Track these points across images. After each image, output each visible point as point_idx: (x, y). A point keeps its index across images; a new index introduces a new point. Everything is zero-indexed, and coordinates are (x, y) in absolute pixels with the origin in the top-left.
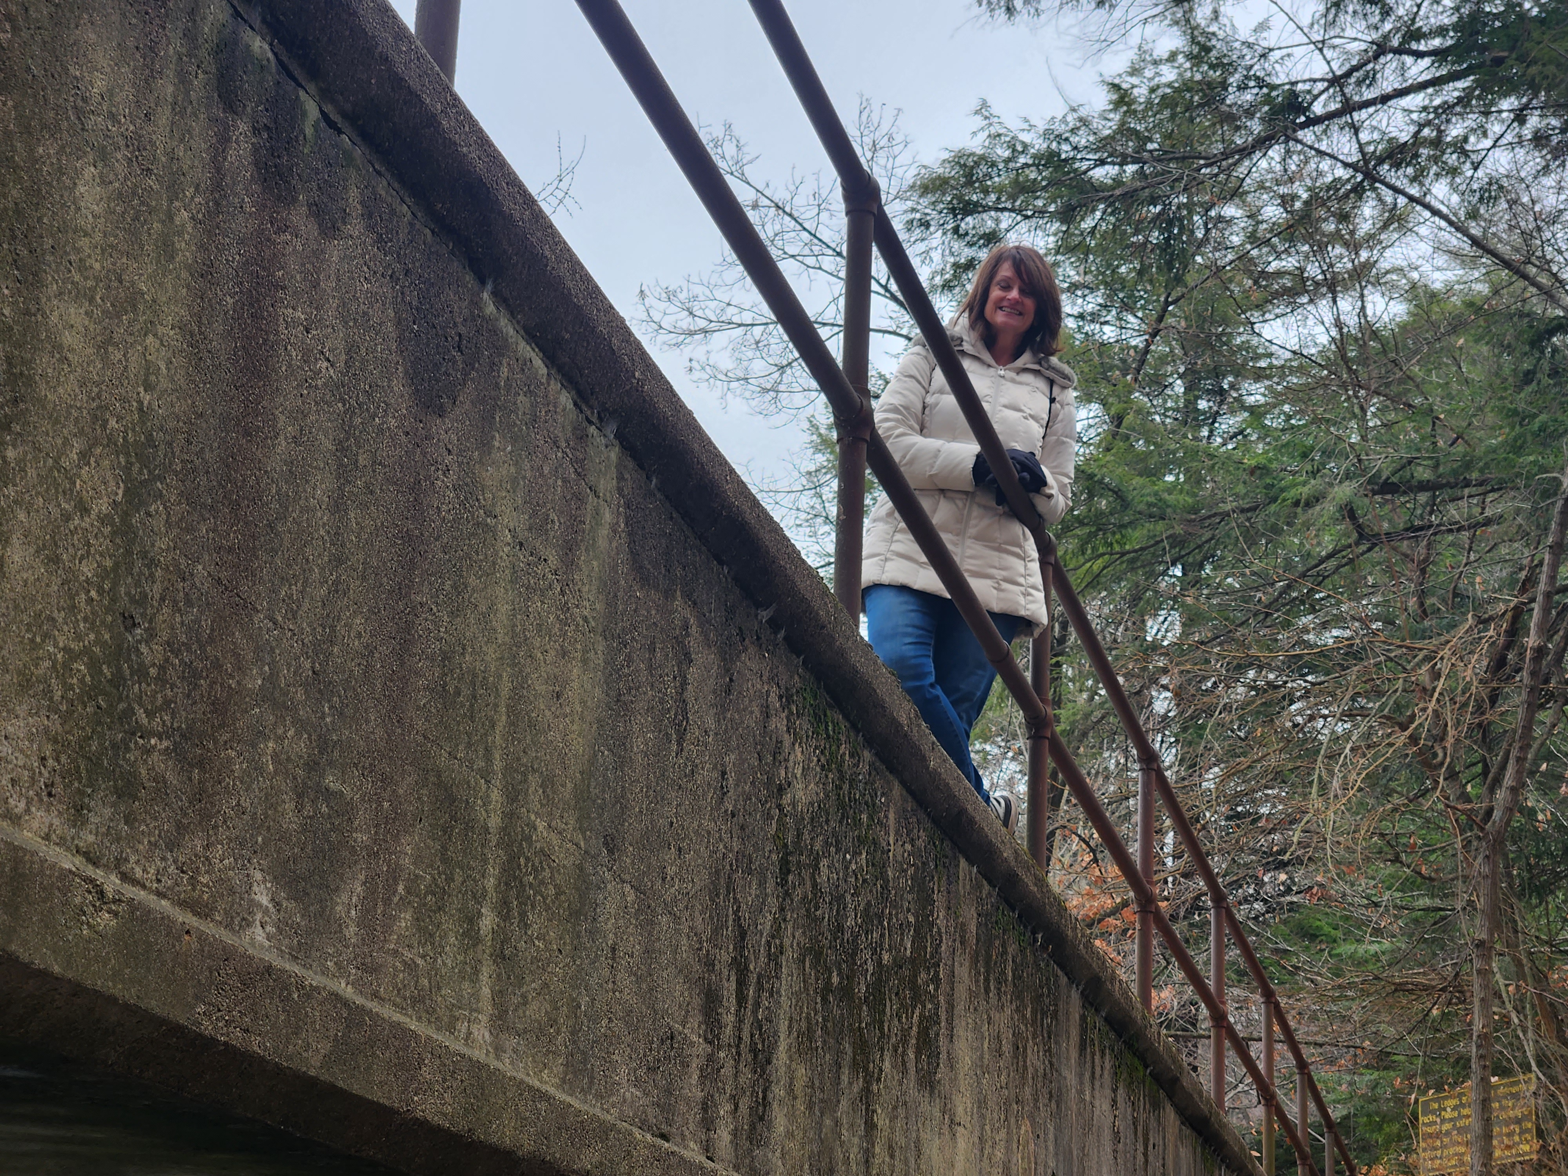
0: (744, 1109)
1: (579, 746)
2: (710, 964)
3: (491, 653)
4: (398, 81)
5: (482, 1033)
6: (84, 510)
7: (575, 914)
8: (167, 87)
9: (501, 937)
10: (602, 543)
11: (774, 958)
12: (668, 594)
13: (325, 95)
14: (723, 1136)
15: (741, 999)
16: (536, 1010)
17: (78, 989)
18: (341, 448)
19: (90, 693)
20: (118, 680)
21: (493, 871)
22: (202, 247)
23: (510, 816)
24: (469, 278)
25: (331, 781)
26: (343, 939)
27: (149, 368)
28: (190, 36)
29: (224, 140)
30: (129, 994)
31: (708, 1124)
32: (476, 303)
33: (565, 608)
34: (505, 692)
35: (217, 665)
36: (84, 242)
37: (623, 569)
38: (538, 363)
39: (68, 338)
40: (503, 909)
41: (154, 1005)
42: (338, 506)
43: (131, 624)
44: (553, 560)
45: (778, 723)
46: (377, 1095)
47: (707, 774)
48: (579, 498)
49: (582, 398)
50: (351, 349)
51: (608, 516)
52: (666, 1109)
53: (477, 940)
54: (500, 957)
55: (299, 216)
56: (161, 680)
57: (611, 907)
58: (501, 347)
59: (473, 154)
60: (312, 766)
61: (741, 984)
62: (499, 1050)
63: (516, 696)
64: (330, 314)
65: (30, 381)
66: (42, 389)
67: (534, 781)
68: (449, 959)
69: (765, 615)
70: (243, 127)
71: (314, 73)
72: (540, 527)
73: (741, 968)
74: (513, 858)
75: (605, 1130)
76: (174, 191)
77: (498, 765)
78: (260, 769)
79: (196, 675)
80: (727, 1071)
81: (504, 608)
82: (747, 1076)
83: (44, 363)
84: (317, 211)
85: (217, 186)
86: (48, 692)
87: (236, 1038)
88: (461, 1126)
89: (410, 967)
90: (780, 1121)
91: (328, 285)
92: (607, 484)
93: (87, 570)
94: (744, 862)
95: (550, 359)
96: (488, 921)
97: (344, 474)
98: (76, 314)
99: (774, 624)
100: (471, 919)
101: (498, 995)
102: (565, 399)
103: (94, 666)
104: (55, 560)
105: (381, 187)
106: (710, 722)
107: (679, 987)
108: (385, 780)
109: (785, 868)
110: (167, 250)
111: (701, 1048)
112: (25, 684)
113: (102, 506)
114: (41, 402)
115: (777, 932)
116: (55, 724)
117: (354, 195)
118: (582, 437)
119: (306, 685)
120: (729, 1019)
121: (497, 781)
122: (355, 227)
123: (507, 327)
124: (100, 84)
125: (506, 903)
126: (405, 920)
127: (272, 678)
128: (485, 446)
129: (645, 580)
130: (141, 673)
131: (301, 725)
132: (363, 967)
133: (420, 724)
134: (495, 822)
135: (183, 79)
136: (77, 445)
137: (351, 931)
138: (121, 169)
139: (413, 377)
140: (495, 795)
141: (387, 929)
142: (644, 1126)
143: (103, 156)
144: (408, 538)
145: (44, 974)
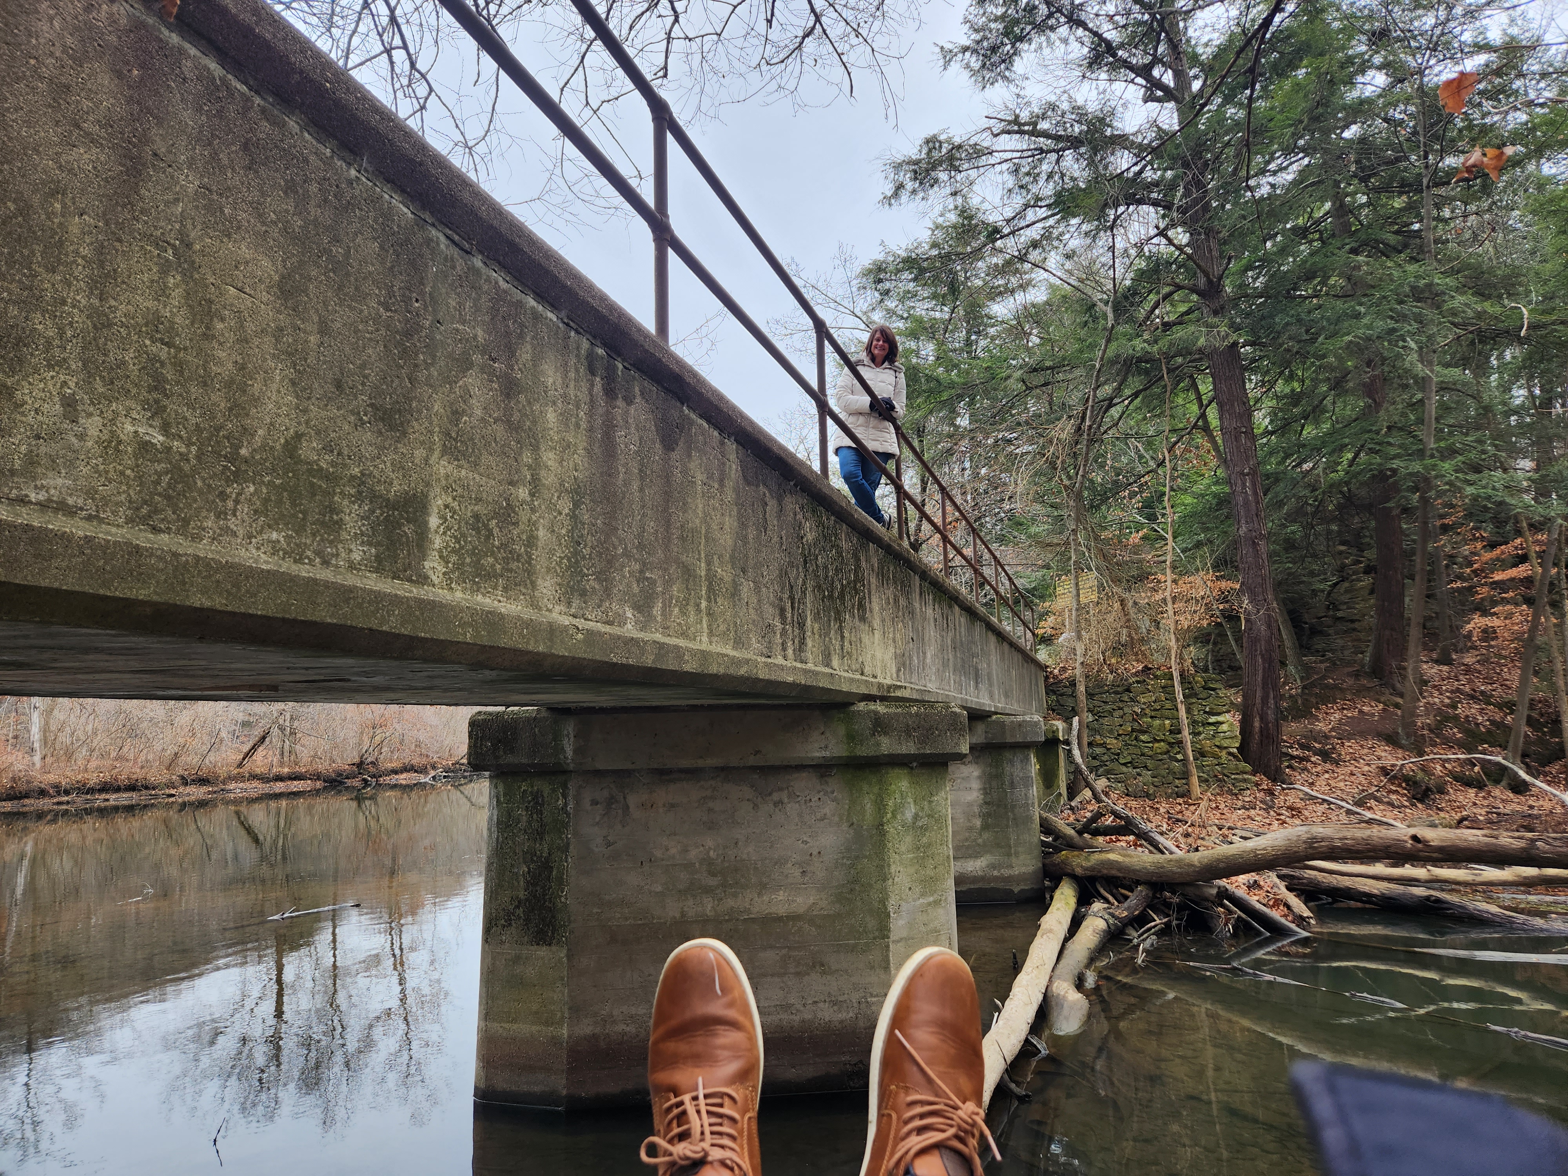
0: (796, 642)
1: (730, 542)
2: (781, 599)
3: (697, 521)
4: (647, 351)
5: (705, 639)
6: (561, 514)
7: (733, 595)
8: (572, 375)
9: (709, 608)
10: (733, 476)
11: (804, 593)
12: (758, 486)
13: (624, 360)
14: (790, 652)
15: (793, 608)
16: (723, 628)
17: (574, 658)
18: (641, 471)
19: (568, 568)
20: (577, 562)
21: (704, 589)
22: (589, 422)
23: (708, 570)
24: (678, 404)
25: (648, 575)
26: (657, 622)
27: (576, 465)
28: (577, 356)
29: (592, 385)
30: (590, 656)
31: (784, 649)
32: (682, 411)
33: (722, 500)
34: (703, 532)
35: (608, 549)
36: (551, 432)
37: (741, 482)
38: (705, 424)
39: (550, 463)
40: (709, 600)
41: (598, 658)
42: (641, 490)
43: (579, 544)
44: (716, 486)
45: (800, 516)
46: (671, 667)
47: (776, 539)
48: (724, 464)
49: (721, 431)
50: (641, 438)
51: (734, 467)
52: (769, 648)
53: (701, 611)
54: (709, 614)
55: (620, 403)
56: (590, 558)
57: (745, 590)
58: (691, 423)
59: (674, 367)
60: (641, 572)
61: (792, 604)
62: (711, 643)
63: (707, 532)
64: (633, 430)
65: (539, 480)
66: (544, 481)
67: (715, 557)
68: (692, 619)
69: (792, 483)
70: (598, 379)
71: (619, 355)
72: (710, 477)
73: (792, 598)
74: (710, 583)
75: (747, 661)
76: (578, 407)
77: (703, 555)
78: (624, 577)
79: (601, 554)
80: (790, 631)
81: (701, 506)
82: (797, 631)
83: (543, 473)
84: (625, 398)
85: (591, 400)
86: (556, 571)
87: (624, 661)
88: (700, 670)
89: (679, 624)
90: (809, 643)
91: (631, 421)
92: (733, 457)
93: (564, 531)
94: (791, 564)
95: (709, 422)
96: (704, 604)
97: (642, 479)
98: (551, 455)
99: (796, 485)
100: (698, 605)
101: (710, 626)
102: (716, 433)
103: (569, 560)
104: (553, 531)
105: (646, 383)
106: (775, 522)
107: (771, 610)
108: (665, 570)
109: (805, 562)
110: (578, 426)
111: (780, 626)
112: (548, 570)
113: (567, 511)
114: (544, 485)
115: (804, 583)
116: (559, 580)
117: (637, 389)
118: (722, 444)
119: (637, 548)
120: (789, 615)
121: (703, 560)
122: (638, 400)
123: (693, 416)
124: (551, 380)
125: (709, 597)
126: (676, 610)
127: (625, 548)
128: (689, 456)
129: (748, 483)
130: (584, 558)
131: (636, 560)
132: (664, 628)
133: (676, 549)
134: (703, 573)
135: (577, 371)
136: (556, 495)
137: (659, 619)
138: (560, 405)
139: (663, 441)
140: (703, 565)
141: (670, 615)
142: (762, 655)
143: (554, 403)
144: (666, 493)
145: (563, 656)
